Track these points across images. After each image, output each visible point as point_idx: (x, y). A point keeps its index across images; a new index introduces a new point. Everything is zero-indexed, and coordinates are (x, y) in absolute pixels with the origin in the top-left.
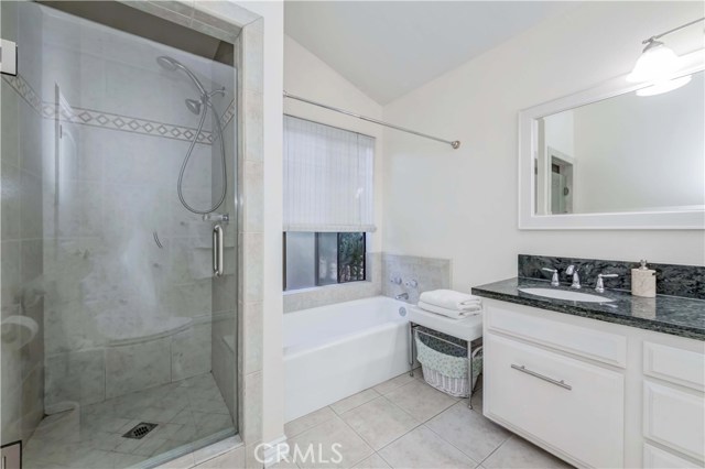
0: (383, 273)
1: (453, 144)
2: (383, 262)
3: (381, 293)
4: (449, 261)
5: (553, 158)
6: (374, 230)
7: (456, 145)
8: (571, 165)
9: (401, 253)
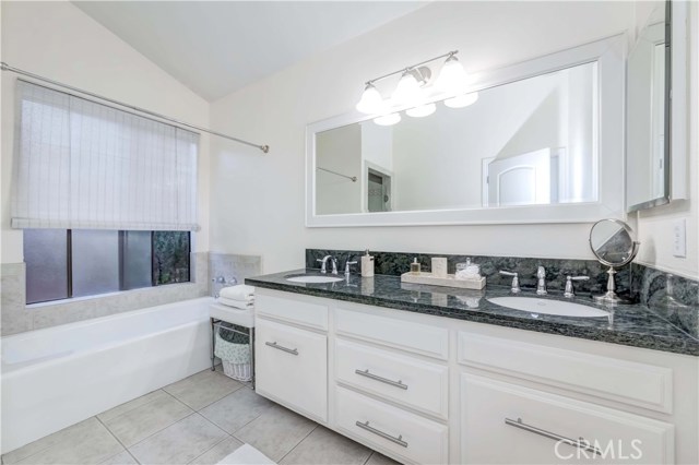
0: (210, 273)
1: (261, 148)
2: (209, 262)
3: (208, 294)
4: (259, 257)
5: (370, 169)
6: (198, 229)
7: (266, 149)
8: (389, 177)
9: (224, 253)
